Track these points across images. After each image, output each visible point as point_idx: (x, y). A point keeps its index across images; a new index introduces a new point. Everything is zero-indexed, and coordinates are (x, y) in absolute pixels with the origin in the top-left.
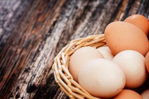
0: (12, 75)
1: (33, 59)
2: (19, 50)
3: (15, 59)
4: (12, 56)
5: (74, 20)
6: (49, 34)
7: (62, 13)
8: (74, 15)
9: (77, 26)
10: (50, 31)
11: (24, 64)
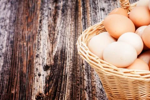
0: (29, 61)
1: (38, 48)
2: (25, 44)
3: (25, 50)
4: (22, 49)
5: (52, 17)
6: (40, 29)
7: (42, 14)
8: (51, 14)
9: (56, 21)
10: (40, 27)
11: (33, 52)
